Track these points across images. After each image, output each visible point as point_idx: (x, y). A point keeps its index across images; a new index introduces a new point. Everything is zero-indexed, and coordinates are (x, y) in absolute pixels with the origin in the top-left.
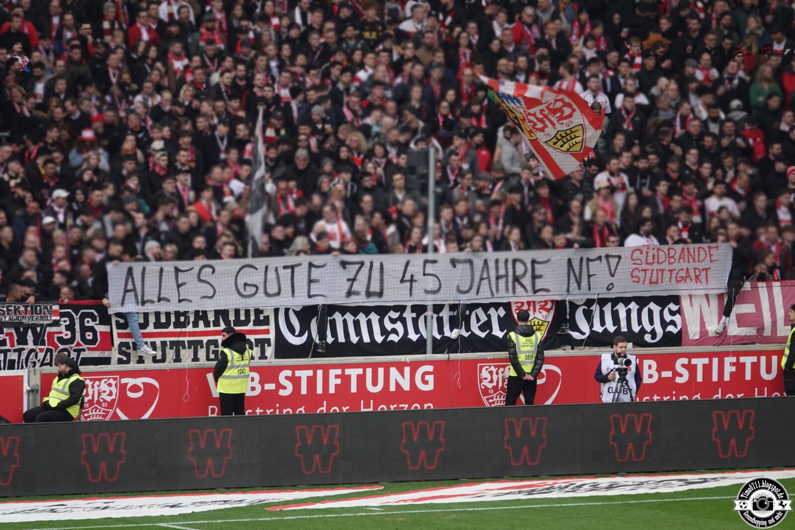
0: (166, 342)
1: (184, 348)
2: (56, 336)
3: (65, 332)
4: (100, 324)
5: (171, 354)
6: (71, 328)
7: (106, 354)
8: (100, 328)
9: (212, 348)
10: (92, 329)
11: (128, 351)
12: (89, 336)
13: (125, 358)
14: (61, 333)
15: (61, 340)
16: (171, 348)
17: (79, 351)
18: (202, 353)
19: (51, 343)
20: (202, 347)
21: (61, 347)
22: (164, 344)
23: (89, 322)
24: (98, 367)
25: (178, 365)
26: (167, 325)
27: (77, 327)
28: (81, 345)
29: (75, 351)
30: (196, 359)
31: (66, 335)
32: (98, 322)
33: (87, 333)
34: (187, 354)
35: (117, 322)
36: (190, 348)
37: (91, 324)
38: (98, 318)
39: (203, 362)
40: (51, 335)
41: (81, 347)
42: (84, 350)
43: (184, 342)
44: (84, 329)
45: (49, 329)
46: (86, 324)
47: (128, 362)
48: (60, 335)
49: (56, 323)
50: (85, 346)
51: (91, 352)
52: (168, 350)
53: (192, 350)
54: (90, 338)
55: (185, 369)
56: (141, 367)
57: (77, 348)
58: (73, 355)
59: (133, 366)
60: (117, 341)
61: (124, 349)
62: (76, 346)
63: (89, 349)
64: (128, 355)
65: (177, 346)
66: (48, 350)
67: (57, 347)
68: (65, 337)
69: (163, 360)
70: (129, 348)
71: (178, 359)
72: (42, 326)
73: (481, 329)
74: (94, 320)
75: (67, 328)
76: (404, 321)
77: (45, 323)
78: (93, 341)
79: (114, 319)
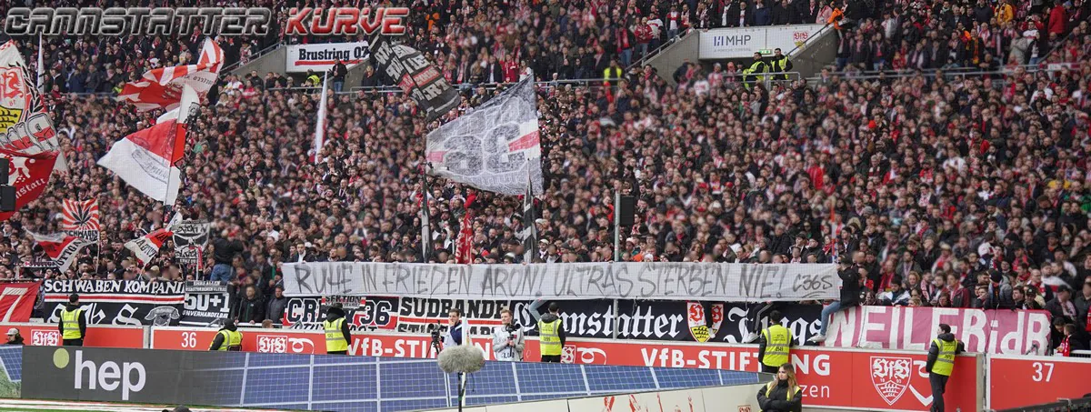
2: (361, 317)
3: (367, 315)
4: (392, 311)
6: (370, 313)
8: (391, 314)
10: (386, 315)
12: (382, 319)
15: (363, 321)
17: (373, 328)
19: (356, 322)
21: (362, 325)
23: (384, 310)
27: (375, 313)
28: (375, 324)
31: (367, 317)
32: (390, 309)
33: (381, 317)
35: (402, 310)
37: (386, 311)
38: (390, 307)
40: (357, 316)
44: (379, 314)
45: (358, 313)
46: (381, 311)
48: (364, 317)
49: (362, 309)
50: (377, 325)
57: (372, 326)
60: (399, 323)
61: (403, 328)
67: (359, 325)
68: (367, 319)
70: (407, 328)
72: (353, 311)
73: (662, 330)
74: (388, 308)
75: (369, 313)
76: (603, 321)
77: (355, 308)
78: (384, 322)
79: (400, 308)
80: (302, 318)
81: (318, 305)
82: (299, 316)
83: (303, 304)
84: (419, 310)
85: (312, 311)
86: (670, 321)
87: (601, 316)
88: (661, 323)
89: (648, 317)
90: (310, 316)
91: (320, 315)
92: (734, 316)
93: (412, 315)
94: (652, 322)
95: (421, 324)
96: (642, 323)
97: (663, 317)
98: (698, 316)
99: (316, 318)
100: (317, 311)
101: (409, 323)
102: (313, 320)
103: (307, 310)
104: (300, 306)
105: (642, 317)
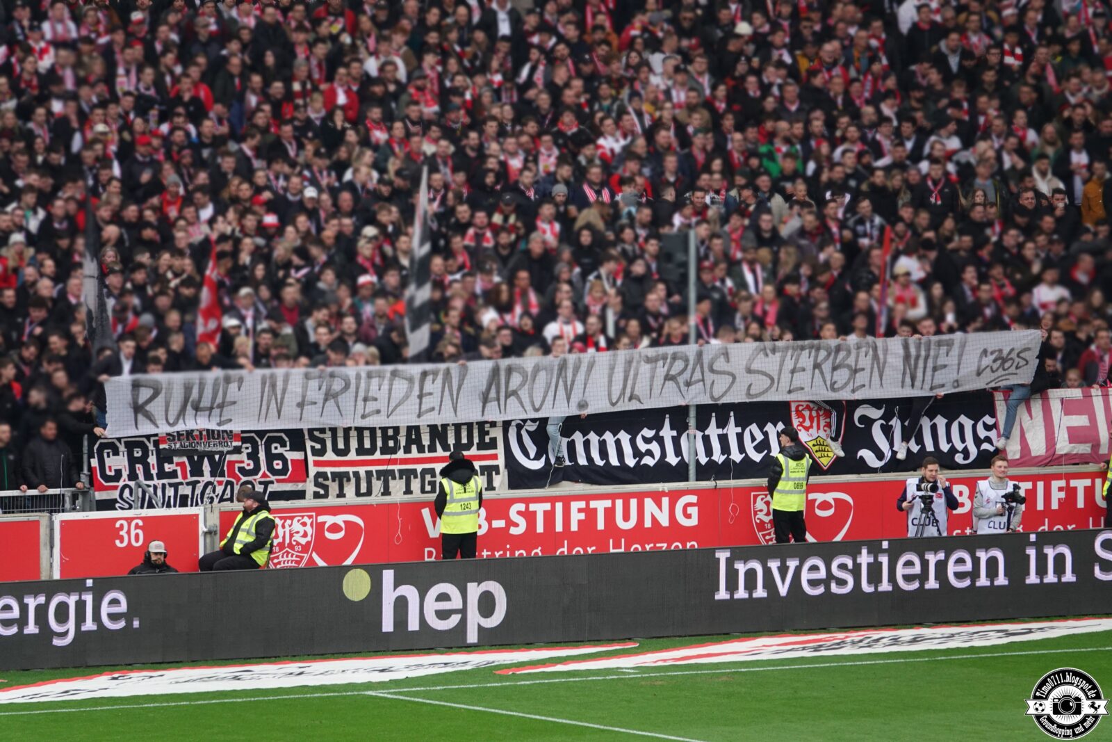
0: (371, 472)
1: (394, 478)
2: (237, 465)
3: (247, 461)
4: (292, 449)
5: (377, 485)
6: (253, 456)
7: (300, 486)
8: (292, 456)
9: (428, 478)
10: (281, 457)
11: (326, 483)
12: (278, 465)
13: (322, 492)
14: (243, 462)
15: (242, 470)
16: (378, 479)
17: (266, 484)
18: (416, 484)
19: (232, 474)
20: (416, 477)
21: (244, 479)
22: (369, 474)
23: (277, 449)
24: (289, 502)
25: (387, 499)
26: (372, 451)
27: (262, 455)
28: (268, 477)
29: (260, 483)
30: (408, 491)
31: (248, 465)
32: (288, 448)
33: (275, 462)
34: (397, 486)
35: (312, 448)
36: (401, 478)
37: (280, 450)
38: (288, 444)
39: (417, 495)
40: (231, 464)
41: (268, 479)
42: (272, 482)
43: (393, 471)
44: (270, 457)
45: (229, 458)
46: (274, 451)
47: (326, 496)
48: (242, 465)
49: (237, 450)
50: (273, 478)
51: (280, 484)
52: (374, 480)
53: (404, 481)
54: (280, 467)
55: (396, 504)
56: (341, 501)
57: (263, 480)
58: (259, 488)
59: (332, 501)
60: (313, 471)
61: (320, 480)
62: (262, 477)
63: (278, 481)
64: (326, 488)
65: (386, 476)
66: (228, 483)
67: (238, 479)
68: (247, 468)
69: (369, 493)
70: (327, 479)
71: (386, 492)
72: (221, 454)
73: (758, 449)
74: (283, 445)
75: (250, 456)
76: (661, 441)
77: (225, 449)
78: (284, 471)
79: (309, 444)
80: (125, 474)
81: (151, 447)
82: (119, 473)
83: (122, 448)
84: (341, 445)
85: (143, 460)
86: (766, 434)
87: (657, 433)
88: (753, 439)
89: (732, 430)
90: (139, 468)
91: (161, 468)
92: (864, 419)
93: (330, 456)
94: (740, 437)
95: (351, 470)
96: (723, 439)
97: (754, 428)
98: (807, 424)
99: (154, 472)
100: (152, 460)
101: (329, 470)
102: (148, 476)
103: (132, 461)
104: (116, 453)
105: (720, 431)
